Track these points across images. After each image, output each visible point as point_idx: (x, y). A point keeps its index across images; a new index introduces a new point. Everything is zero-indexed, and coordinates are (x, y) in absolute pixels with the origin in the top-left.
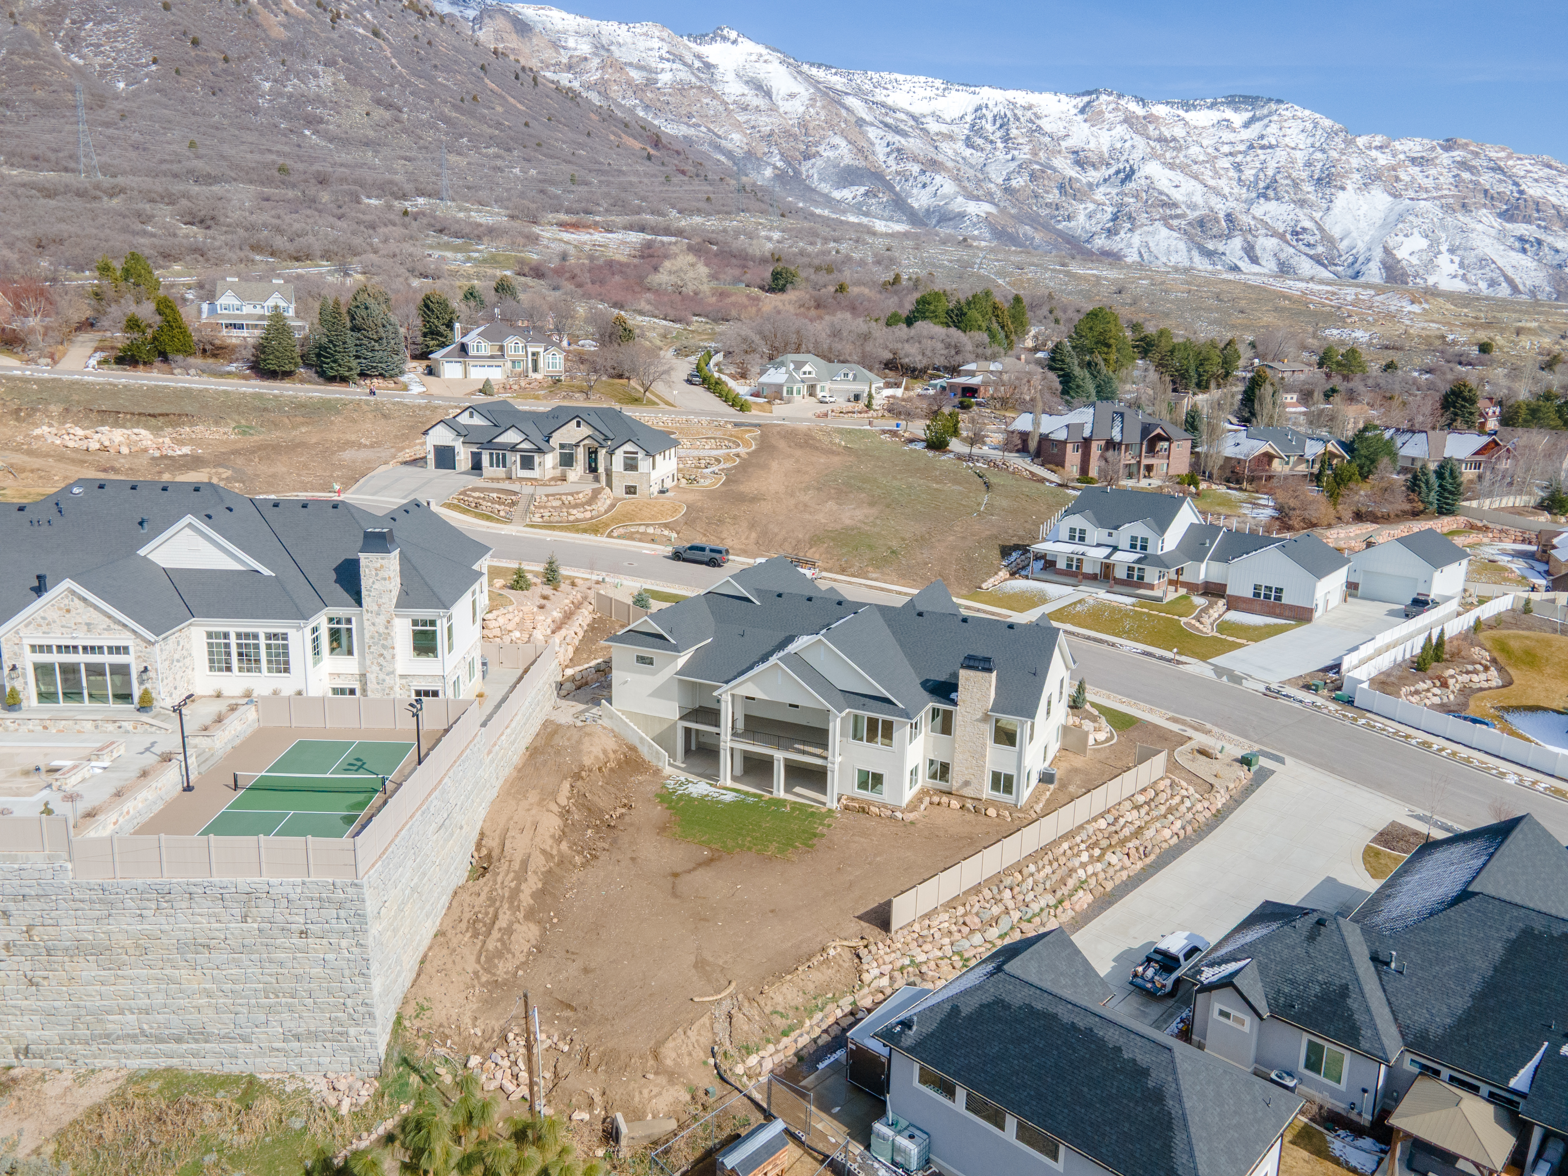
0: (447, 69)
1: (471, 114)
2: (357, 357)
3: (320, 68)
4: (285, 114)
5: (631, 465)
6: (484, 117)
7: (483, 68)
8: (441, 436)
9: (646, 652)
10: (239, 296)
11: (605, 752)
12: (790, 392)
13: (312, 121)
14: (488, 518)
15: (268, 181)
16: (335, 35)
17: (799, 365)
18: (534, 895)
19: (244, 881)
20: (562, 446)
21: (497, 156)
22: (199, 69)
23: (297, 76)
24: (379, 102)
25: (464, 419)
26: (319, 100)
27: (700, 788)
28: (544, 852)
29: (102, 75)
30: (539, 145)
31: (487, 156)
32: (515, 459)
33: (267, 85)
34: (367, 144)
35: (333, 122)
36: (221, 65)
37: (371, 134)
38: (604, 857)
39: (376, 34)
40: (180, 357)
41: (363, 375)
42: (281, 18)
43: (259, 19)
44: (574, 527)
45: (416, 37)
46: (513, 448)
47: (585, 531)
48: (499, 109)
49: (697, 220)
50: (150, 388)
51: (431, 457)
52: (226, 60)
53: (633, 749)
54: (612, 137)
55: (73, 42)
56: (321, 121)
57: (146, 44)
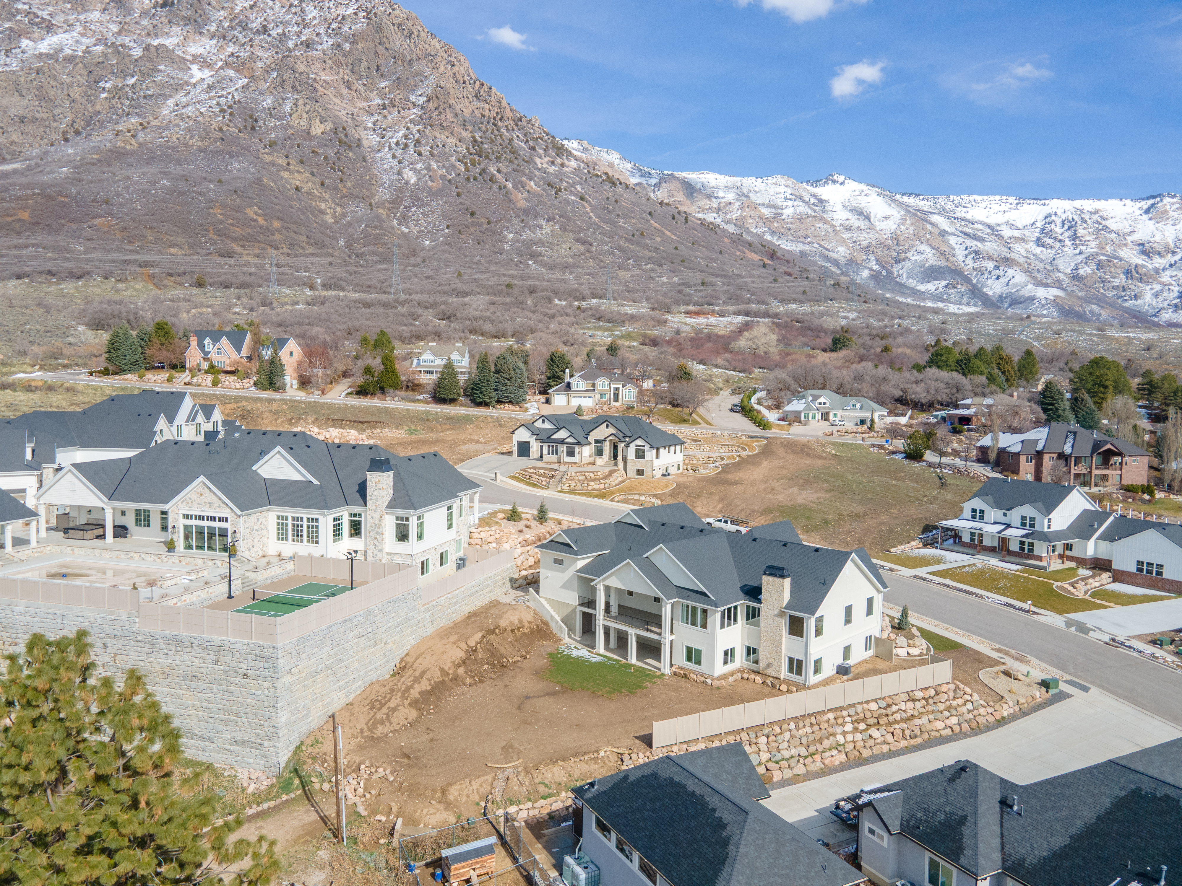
0: (626, 216)
1: (638, 244)
2: (496, 390)
3: (544, 223)
4: (519, 252)
5: (640, 454)
6: (647, 245)
7: (650, 214)
8: (522, 435)
9: (560, 555)
10: (435, 354)
11: (520, 621)
12: (807, 417)
13: (534, 256)
14: (534, 485)
15: (499, 293)
16: (556, 202)
17: (815, 398)
18: (421, 693)
19: (218, 639)
20: (597, 441)
21: (652, 270)
22: (472, 230)
23: (530, 229)
24: (578, 240)
25: (539, 424)
26: (541, 242)
27: (582, 652)
28: (442, 670)
29: (417, 237)
30: (683, 261)
31: (646, 270)
32: (563, 448)
33: (511, 236)
34: (566, 268)
35: (547, 255)
36: (486, 226)
37: (570, 261)
38: (488, 682)
39: (582, 199)
40: (391, 390)
41: (499, 402)
42: (525, 195)
43: (512, 197)
44: (590, 494)
45: (608, 198)
46: (562, 442)
47: (596, 496)
48: (658, 239)
49: (793, 306)
50: (365, 407)
51: (515, 449)
52: (489, 223)
53: (546, 624)
54: (738, 253)
55: (404, 219)
56: (540, 255)
57: (444, 217)
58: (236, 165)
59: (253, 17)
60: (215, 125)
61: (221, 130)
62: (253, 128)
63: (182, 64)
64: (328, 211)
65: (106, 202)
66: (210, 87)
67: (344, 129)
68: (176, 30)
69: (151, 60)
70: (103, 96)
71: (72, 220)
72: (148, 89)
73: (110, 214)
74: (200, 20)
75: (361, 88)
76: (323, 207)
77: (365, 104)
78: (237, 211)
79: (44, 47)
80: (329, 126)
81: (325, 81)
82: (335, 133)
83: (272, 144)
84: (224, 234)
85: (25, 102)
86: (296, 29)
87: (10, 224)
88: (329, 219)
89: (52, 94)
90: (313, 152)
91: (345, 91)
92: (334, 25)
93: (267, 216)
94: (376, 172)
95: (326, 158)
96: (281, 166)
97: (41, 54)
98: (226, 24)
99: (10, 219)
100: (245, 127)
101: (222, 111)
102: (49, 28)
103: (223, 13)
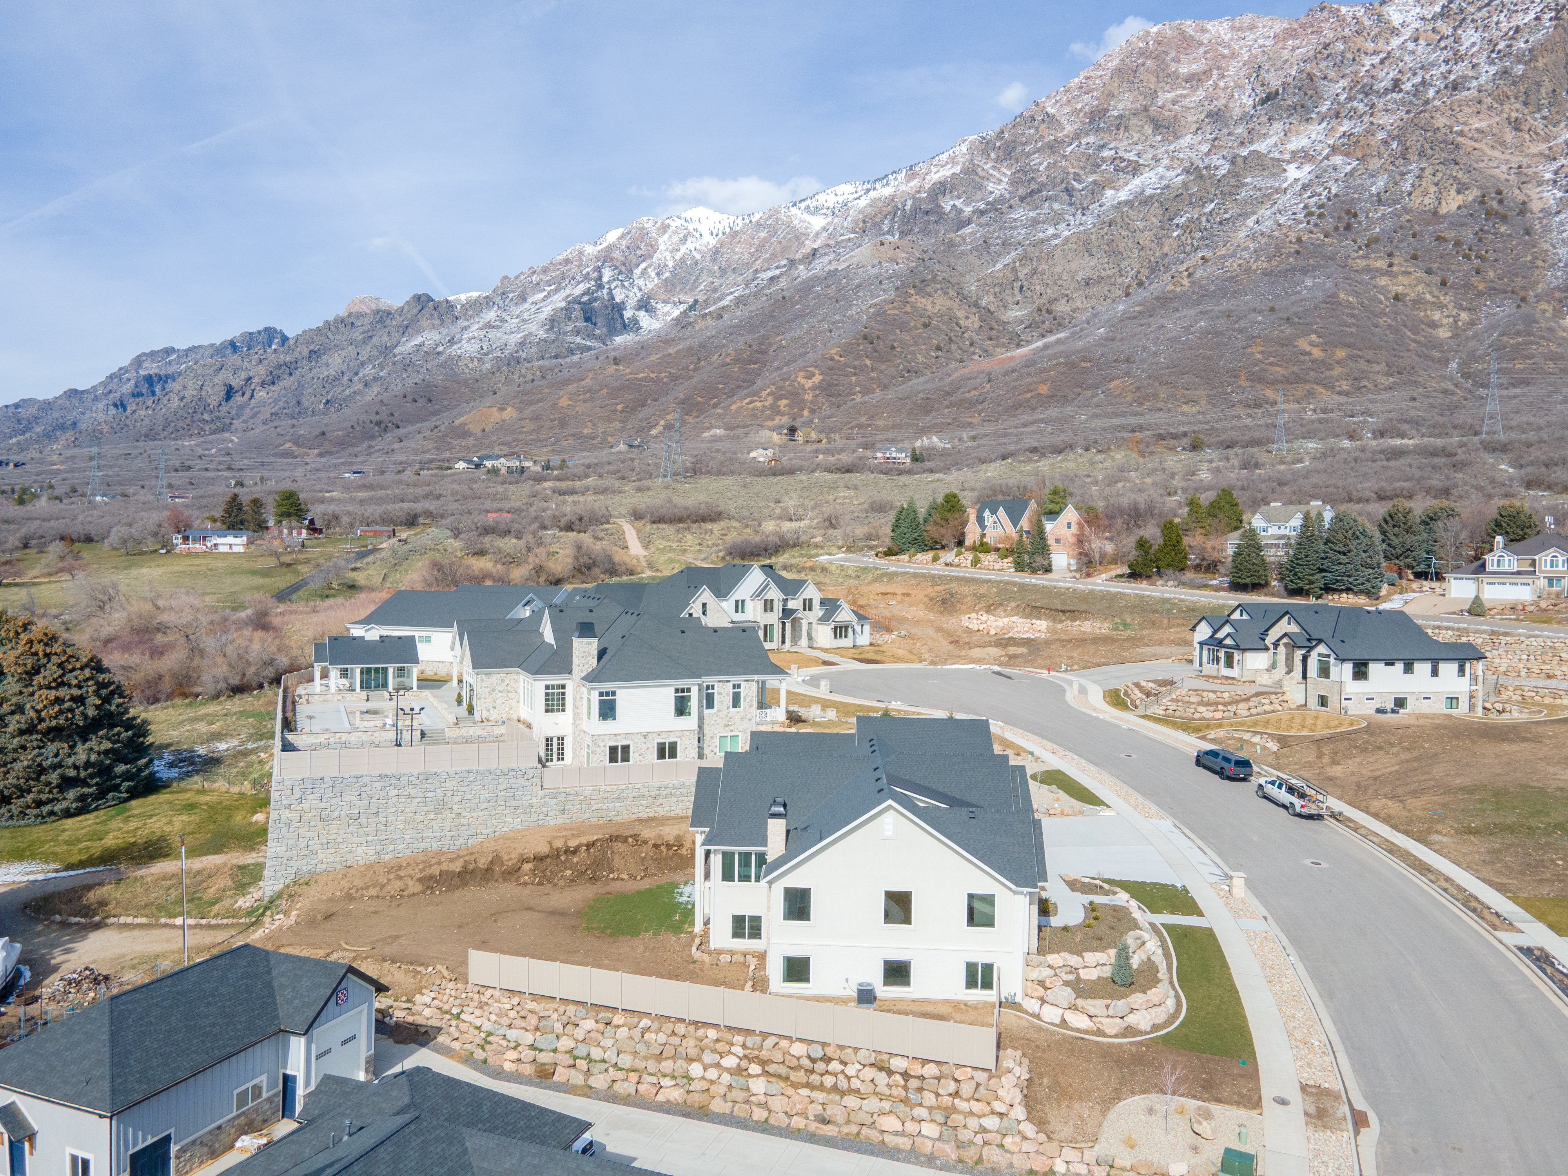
2: (1321, 571)
5: (1324, 671)
10: (1267, 518)
25: (1237, 617)
28: (498, 858)
32: (1221, 655)
40: (1170, 571)
41: (1329, 589)
44: (1182, 724)
47: (1186, 728)
58: (1309, 282)
59: (1382, 74)
60: (1293, 236)
61: (1299, 240)
62: (1348, 227)
63: (1276, 167)
64: (1445, 321)
65: (1128, 360)
66: (1304, 188)
67: (1499, 192)
68: (1278, 126)
69: (1236, 175)
70: (1175, 234)
72: (1226, 212)
74: (1309, 103)
76: (1437, 316)
77: (1543, 147)
78: (1283, 345)
79: (1124, 195)
80: (1472, 194)
81: (1478, 130)
82: (1482, 202)
83: (1373, 242)
84: (1259, 379)
85: (1093, 262)
86: (1444, 68)
88: (1443, 334)
89: (1122, 245)
90: (1438, 238)
91: (1509, 136)
92: (1502, 45)
93: (1327, 345)
94: (1546, 246)
95: (1458, 243)
96: (1378, 270)
97: (1119, 203)
98: (1342, 98)
99: (1029, 395)
100: (1336, 229)
101: (1310, 214)
102: (1135, 169)
103: (1343, 83)
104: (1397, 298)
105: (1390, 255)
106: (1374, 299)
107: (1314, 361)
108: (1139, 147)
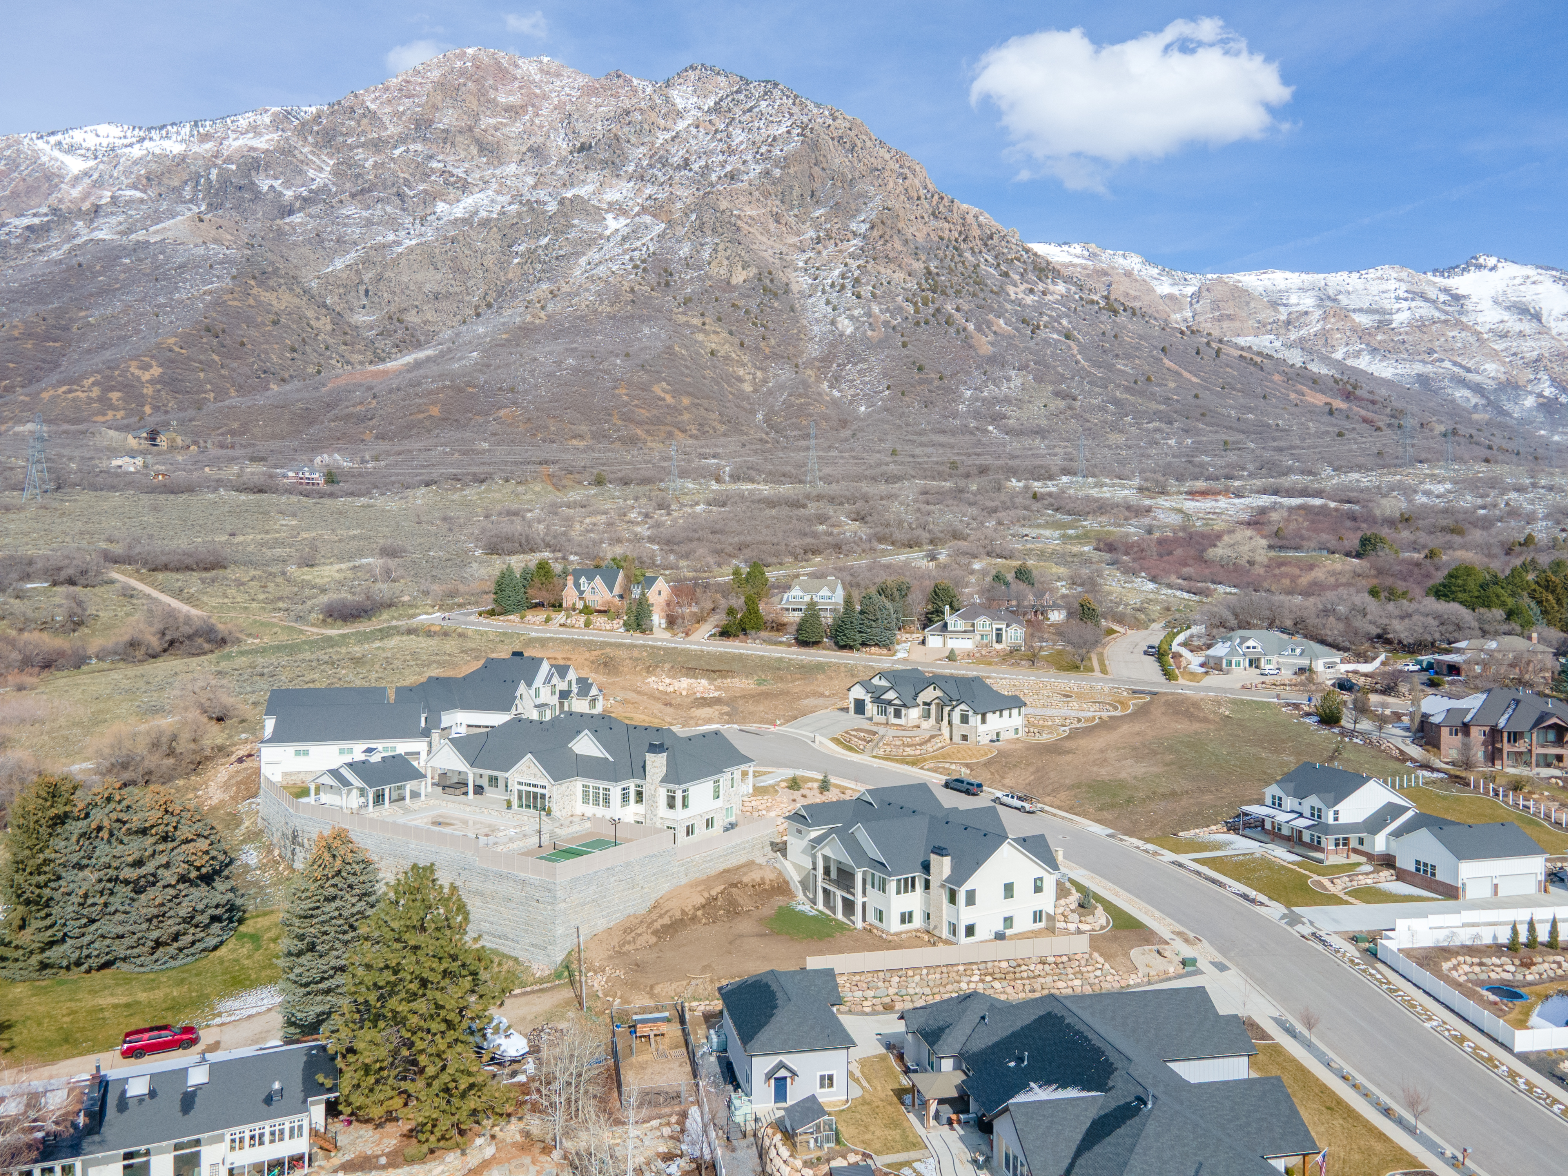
0: (1128, 356)
1: (1141, 393)
2: (861, 632)
3: (1013, 373)
4: (977, 415)
5: (964, 719)
6: (1153, 394)
7: (1163, 350)
8: (858, 692)
9: (800, 827)
10: (804, 590)
13: (997, 418)
14: (850, 749)
15: (940, 476)
16: (1032, 344)
17: (1244, 640)
18: (662, 926)
20: (925, 704)
21: (1157, 430)
22: (919, 389)
23: (994, 383)
24: (1057, 394)
25: (876, 681)
26: (1007, 400)
27: (806, 908)
28: (683, 911)
29: (851, 403)
30: (1203, 415)
31: (1148, 430)
32: (891, 710)
33: (969, 393)
34: (1037, 433)
35: (1014, 416)
36: (937, 383)
37: (1044, 422)
38: (719, 923)
39: (1067, 337)
40: (754, 632)
41: (864, 644)
42: (991, 337)
43: (973, 341)
44: (903, 761)
45: (1104, 334)
46: (890, 703)
47: (907, 763)
48: (1172, 385)
49: (1354, 476)
50: (721, 654)
51: (852, 706)
52: (941, 379)
53: (787, 883)
54: (1293, 396)
55: (836, 381)
56: (1004, 417)
57: (885, 375)
58: (646, 331)
59: (673, 151)
60: (626, 287)
61: (632, 290)
62: (667, 284)
63: (595, 214)
64: (748, 377)
65: (512, 390)
66: (625, 239)
67: (770, 273)
68: (593, 176)
69: (565, 215)
70: (516, 261)
71: (479, 413)
72: (561, 248)
73: (515, 404)
74: (617, 161)
75: (792, 221)
76: (741, 372)
77: (795, 240)
78: (643, 390)
79: (459, 211)
80: (753, 271)
81: (750, 217)
82: (760, 280)
83: (687, 301)
84: (628, 419)
85: (439, 276)
86: (721, 158)
87: (421, 422)
88: (747, 388)
89: (466, 264)
90: (733, 305)
91: (772, 226)
92: (763, 149)
93: (676, 393)
94: (805, 323)
95: (747, 312)
96: (696, 327)
97: (456, 220)
98: (645, 163)
99: (421, 416)
100: (659, 284)
101: (636, 267)
102: (465, 187)
103: (642, 150)
104: (712, 353)
105: (702, 315)
106: (697, 353)
107: (668, 406)
108: (466, 165)
